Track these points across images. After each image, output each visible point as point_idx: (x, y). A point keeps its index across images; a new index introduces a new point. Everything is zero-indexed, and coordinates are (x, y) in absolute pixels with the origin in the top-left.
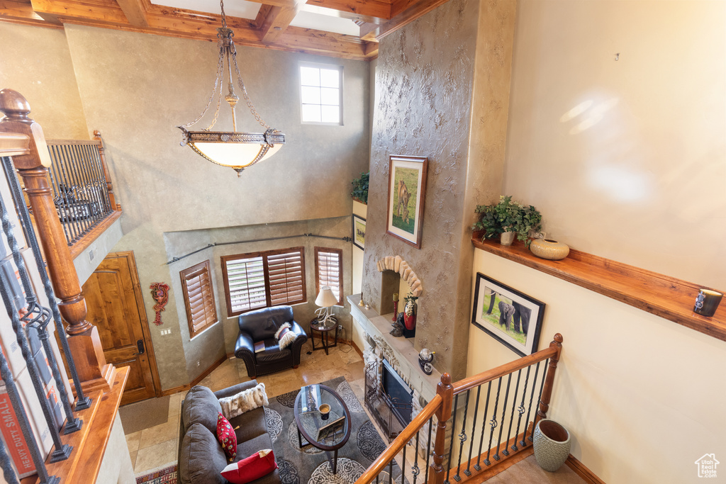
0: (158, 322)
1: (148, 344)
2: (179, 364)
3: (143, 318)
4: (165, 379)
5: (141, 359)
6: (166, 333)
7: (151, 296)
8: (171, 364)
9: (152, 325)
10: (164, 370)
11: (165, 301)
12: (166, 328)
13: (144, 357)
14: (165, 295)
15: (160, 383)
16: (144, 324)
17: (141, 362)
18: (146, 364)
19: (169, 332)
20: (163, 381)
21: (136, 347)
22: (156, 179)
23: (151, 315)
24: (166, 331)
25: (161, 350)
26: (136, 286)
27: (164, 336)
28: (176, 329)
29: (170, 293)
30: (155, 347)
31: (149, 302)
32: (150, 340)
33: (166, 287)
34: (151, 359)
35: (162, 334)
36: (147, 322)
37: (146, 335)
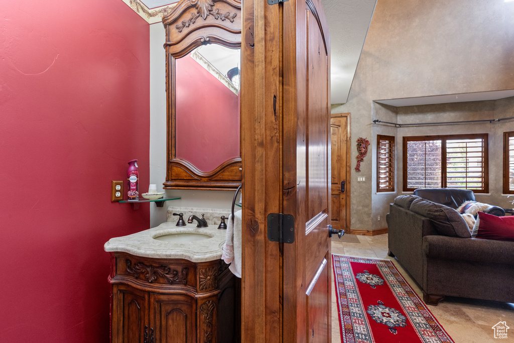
0: (358, 169)
1: (348, 184)
2: (366, 209)
3: (348, 165)
4: (354, 219)
5: (341, 197)
6: (361, 180)
7: (356, 148)
8: (360, 208)
9: (353, 171)
10: (355, 211)
11: (366, 152)
12: (362, 176)
13: (343, 196)
14: (366, 148)
15: (350, 222)
16: (348, 169)
17: (341, 199)
18: (343, 202)
19: (364, 180)
20: (353, 221)
21: (340, 186)
22: (374, 63)
23: (354, 163)
24: (361, 178)
25: (355, 193)
26: (349, 139)
27: (359, 182)
28: (369, 178)
29: (369, 147)
30: (352, 190)
31: (354, 153)
32: (350, 183)
33: (367, 141)
34: (348, 198)
35: (359, 180)
36: (350, 167)
37: (348, 178)
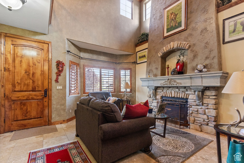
0: (57, 81)
1: (50, 91)
2: (63, 107)
3: (50, 77)
4: (54, 115)
5: (44, 100)
6: (59, 88)
7: (56, 67)
8: (59, 106)
9: (53, 82)
10: (55, 109)
11: (62, 70)
12: (60, 85)
13: (46, 99)
14: (63, 67)
15: (51, 117)
16: (50, 81)
17: (44, 102)
18: (46, 104)
19: (61, 88)
20: (53, 116)
21: (43, 93)
22: (67, 15)
23: (54, 77)
24: (59, 87)
25: (55, 97)
26: (50, 60)
27: (58, 90)
28: (65, 87)
29: (64, 67)
30: (53, 95)
31: (54, 70)
32: (51, 90)
33: (63, 63)
34: (49, 101)
35: (58, 88)
36: (51, 80)
37: (50, 87)
